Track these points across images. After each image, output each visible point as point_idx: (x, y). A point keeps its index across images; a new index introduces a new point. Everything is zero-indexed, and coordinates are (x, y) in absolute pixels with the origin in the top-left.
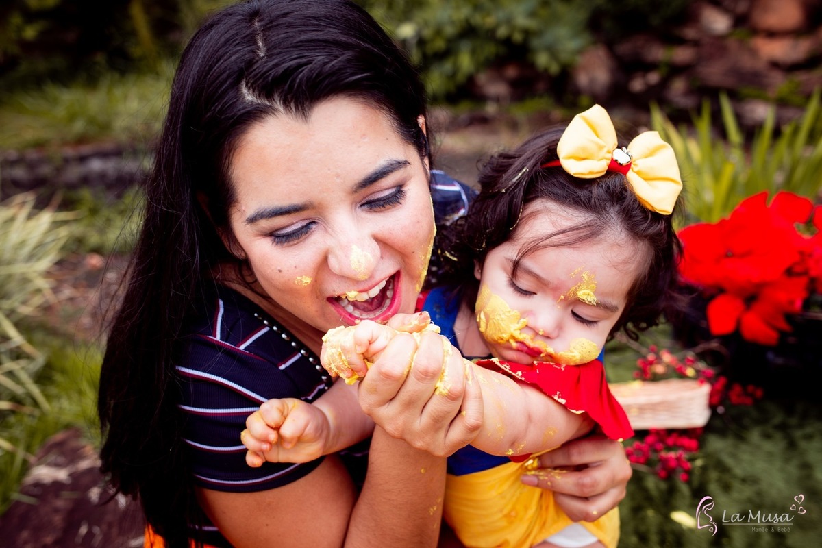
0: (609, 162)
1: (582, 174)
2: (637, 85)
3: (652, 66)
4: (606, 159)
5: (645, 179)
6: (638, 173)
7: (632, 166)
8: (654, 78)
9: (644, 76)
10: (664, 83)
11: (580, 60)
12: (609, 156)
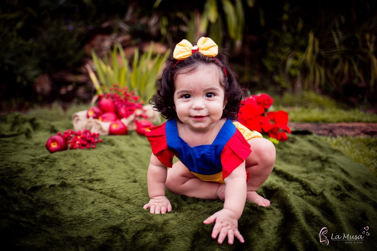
0: (191, 51)
1: (180, 57)
2: (63, 91)
3: (69, 83)
4: (190, 51)
5: (206, 50)
6: (202, 50)
7: (199, 49)
8: (70, 88)
9: (66, 88)
10: (75, 89)
11: (37, 80)
12: (191, 50)
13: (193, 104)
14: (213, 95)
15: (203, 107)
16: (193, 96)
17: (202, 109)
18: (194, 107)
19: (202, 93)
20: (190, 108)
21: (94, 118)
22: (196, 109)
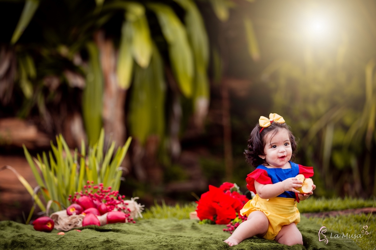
4: (269, 122)
5: (278, 120)
6: (275, 120)
7: (273, 120)
13: (279, 150)
14: (287, 144)
15: (285, 150)
16: (278, 146)
17: (284, 152)
18: (280, 151)
19: (283, 143)
20: (278, 152)
21: (78, 214)
22: (282, 152)
